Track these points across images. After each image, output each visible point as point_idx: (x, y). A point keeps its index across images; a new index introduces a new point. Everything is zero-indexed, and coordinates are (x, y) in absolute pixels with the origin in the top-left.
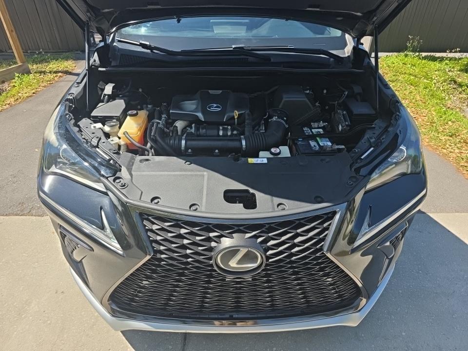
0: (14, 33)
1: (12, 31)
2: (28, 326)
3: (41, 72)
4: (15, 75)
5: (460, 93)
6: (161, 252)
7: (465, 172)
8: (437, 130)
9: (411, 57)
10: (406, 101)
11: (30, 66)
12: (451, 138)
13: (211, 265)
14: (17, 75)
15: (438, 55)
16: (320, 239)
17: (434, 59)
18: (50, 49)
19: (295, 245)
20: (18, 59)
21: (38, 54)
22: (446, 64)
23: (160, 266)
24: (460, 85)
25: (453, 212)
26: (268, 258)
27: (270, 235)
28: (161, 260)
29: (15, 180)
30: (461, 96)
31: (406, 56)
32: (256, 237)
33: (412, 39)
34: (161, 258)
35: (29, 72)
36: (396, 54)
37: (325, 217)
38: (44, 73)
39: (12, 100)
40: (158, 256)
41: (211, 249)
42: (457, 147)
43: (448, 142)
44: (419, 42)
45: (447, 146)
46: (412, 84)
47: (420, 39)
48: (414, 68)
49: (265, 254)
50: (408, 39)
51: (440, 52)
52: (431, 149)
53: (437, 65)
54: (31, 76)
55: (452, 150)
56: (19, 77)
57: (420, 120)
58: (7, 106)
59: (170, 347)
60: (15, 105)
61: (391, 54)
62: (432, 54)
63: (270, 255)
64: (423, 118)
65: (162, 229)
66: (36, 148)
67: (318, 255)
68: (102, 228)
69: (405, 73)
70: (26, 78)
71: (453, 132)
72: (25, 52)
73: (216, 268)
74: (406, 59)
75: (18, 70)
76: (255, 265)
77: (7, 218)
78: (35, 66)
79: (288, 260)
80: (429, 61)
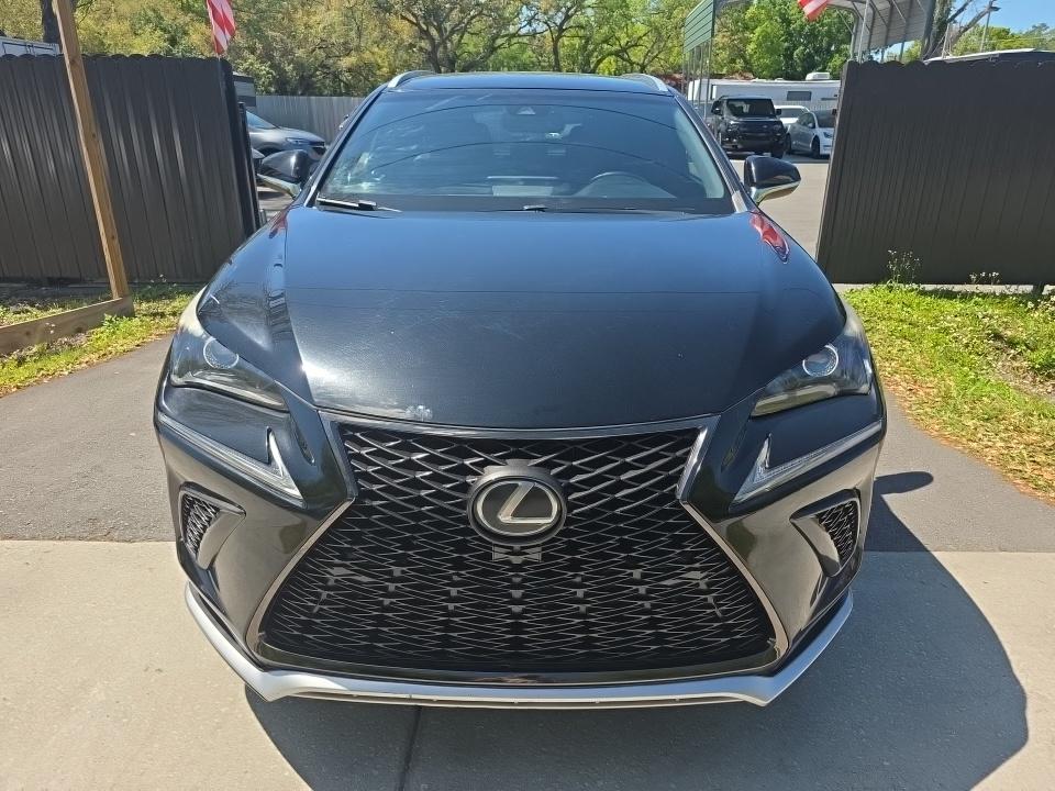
0: (116, 241)
1: (113, 238)
2: (81, 727)
3: (155, 315)
4: (103, 318)
5: (1014, 358)
6: (374, 496)
7: (1018, 481)
8: (955, 410)
9: (903, 292)
10: (893, 364)
11: (136, 306)
12: (989, 424)
13: (465, 520)
14: (108, 317)
15: (957, 288)
16: (670, 476)
17: (950, 295)
18: (178, 277)
19: (621, 485)
20: (114, 290)
21: (153, 285)
22: (976, 304)
23: (368, 524)
24: (1012, 344)
25: (994, 551)
26: (571, 506)
27: (574, 463)
28: (373, 510)
29: (86, 480)
30: (1016, 364)
31: (891, 289)
32: (548, 465)
33: (897, 256)
34: (372, 507)
35: (131, 314)
36: (871, 286)
37: (679, 438)
38: (163, 315)
39: (94, 357)
40: (368, 503)
41: (465, 487)
42: (1001, 438)
43: (981, 430)
44: (912, 263)
45: (980, 435)
46: (905, 338)
47: (915, 256)
48: (909, 309)
49: (566, 499)
50: (890, 258)
51: (962, 284)
52: (944, 442)
53: (958, 305)
54: (136, 321)
55: (990, 443)
56: (111, 321)
57: (921, 393)
58: (84, 365)
59: (376, 773)
60: (97, 364)
61: (860, 286)
62: (946, 287)
63: (574, 499)
64: (928, 390)
65: (378, 453)
66: (132, 431)
67: (667, 507)
68: (269, 461)
69: (891, 318)
70: (124, 324)
71: (992, 413)
72: (130, 281)
73: (473, 526)
74: (892, 295)
75: (113, 309)
76: (546, 522)
77: (61, 543)
78: (144, 305)
79: (609, 513)
80: (940, 298)
